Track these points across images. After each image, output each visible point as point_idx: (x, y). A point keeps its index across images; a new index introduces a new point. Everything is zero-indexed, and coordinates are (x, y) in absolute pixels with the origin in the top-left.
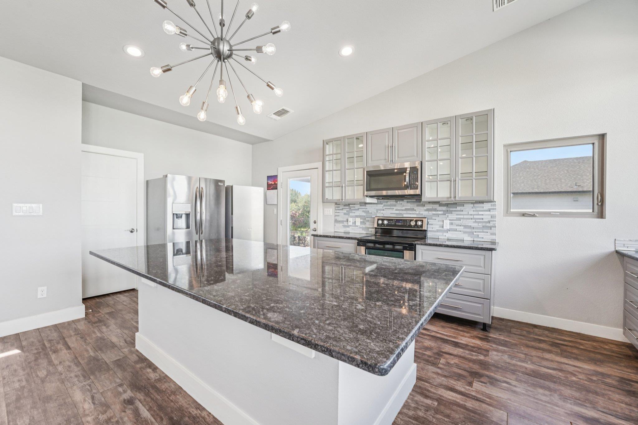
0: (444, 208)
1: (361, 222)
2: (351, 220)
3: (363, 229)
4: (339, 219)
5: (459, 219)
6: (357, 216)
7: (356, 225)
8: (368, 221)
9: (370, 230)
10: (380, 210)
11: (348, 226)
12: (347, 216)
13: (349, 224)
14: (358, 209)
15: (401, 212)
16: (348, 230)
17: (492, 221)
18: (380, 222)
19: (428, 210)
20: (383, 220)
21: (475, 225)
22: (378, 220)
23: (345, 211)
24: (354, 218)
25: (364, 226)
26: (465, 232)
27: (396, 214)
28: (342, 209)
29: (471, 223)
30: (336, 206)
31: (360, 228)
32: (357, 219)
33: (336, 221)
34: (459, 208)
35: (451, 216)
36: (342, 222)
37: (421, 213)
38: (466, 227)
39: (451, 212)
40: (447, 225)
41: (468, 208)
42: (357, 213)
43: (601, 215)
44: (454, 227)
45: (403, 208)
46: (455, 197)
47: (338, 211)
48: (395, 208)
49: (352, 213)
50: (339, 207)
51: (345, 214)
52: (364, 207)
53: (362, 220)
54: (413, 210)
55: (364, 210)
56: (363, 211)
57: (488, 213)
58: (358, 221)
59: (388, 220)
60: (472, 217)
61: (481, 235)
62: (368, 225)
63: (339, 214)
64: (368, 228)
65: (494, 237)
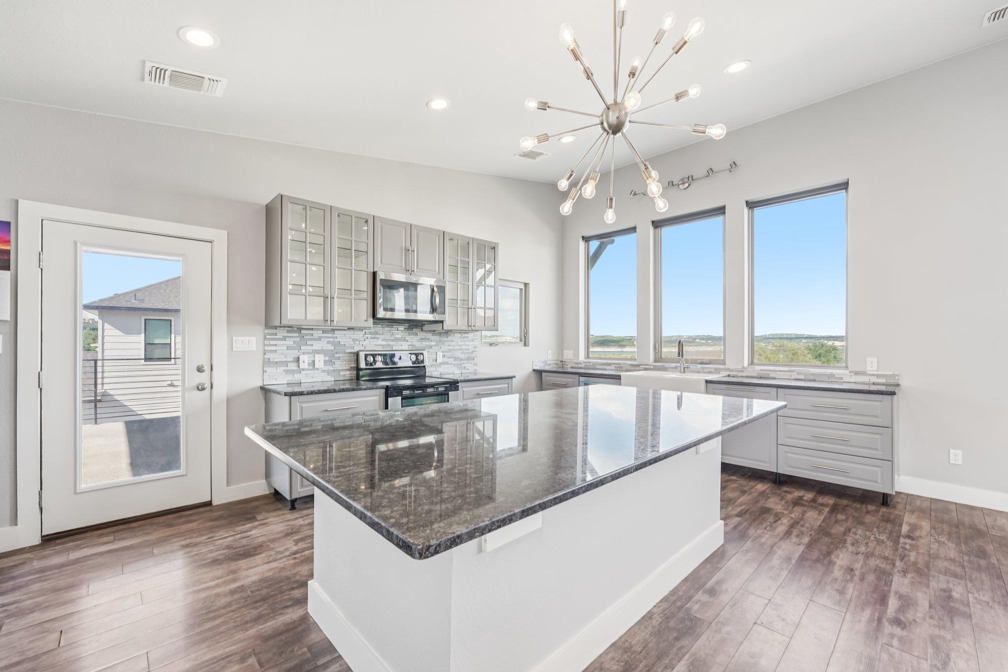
0: (437, 338)
1: (325, 361)
2: (305, 359)
3: (329, 373)
4: (274, 357)
5: (450, 351)
6: (318, 352)
7: (316, 366)
8: (339, 358)
9: (342, 373)
10: (359, 340)
11: (300, 371)
12: (295, 353)
13: (301, 367)
14: (320, 339)
15: (390, 343)
16: (297, 377)
17: (474, 351)
18: (371, 359)
19: (421, 340)
20: (374, 356)
21: (462, 356)
22: (366, 356)
23: (290, 342)
24: (312, 355)
25: (331, 368)
26: (454, 365)
27: (383, 346)
28: (284, 338)
29: (459, 354)
30: (267, 331)
31: (323, 371)
32: (317, 356)
33: (267, 362)
34: (454, 338)
35: (445, 348)
36: (285, 363)
37: (414, 343)
38: (455, 359)
39: (444, 343)
40: (440, 360)
41: (457, 339)
42: (317, 346)
43: (526, 344)
44: (446, 360)
47: (272, 342)
48: (381, 337)
49: (306, 344)
50: (276, 334)
51: (288, 348)
52: (330, 335)
53: (327, 358)
54: (405, 340)
55: (332, 340)
56: (328, 342)
57: (472, 343)
58: (320, 360)
59: (381, 355)
60: (460, 348)
62: (338, 365)
63: (274, 348)
64: (339, 371)
65: (475, 367)
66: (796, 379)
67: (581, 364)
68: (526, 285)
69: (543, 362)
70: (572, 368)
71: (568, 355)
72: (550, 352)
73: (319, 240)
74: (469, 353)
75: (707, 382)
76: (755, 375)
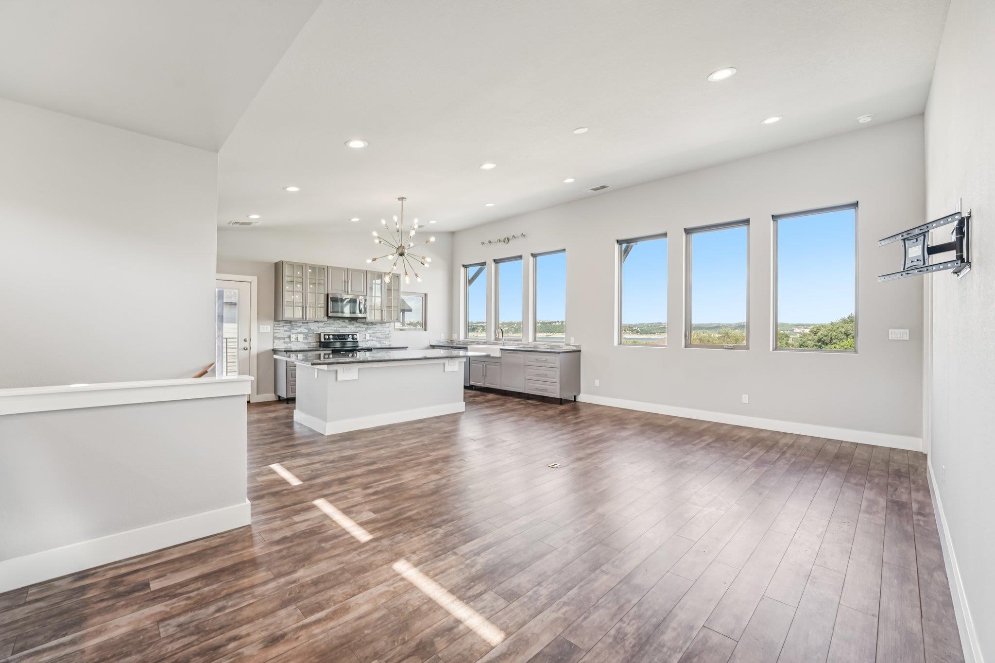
0: (366, 326)
1: (303, 338)
2: (293, 337)
3: (305, 343)
4: (278, 335)
5: (374, 333)
6: (300, 333)
7: (299, 340)
8: (311, 336)
9: (312, 344)
10: (321, 327)
11: (291, 342)
12: (288, 333)
13: (291, 340)
14: (301, 326)
15: (339, 329)
16: (289, 345)
17: (389, 334)
18: (327, 337)
19: (356, 327)
20: (329, 335)
21: (382, 336)
22: (324, 335)
23: (286, 328)
24: (296, 335)
25: (306, 341)
26: (377, 341)
27: (334, 330)
28: (283, 326)
29: (379, 335)
30: (275, 323)
31: (302, 343)
32: (299, 335)
33: (275, 338)
34: (374, 326)
35: (370, 331)
36: (284, 338)
37: (352, 329)
38: (377, 338)
39: (370, 329)
40: (368, 338)
41: (378, 327)
42: (299, 330)
43: (425, 330)
44: (371, 338)
45: (340, 326)
46: (384, 320)
47: (278, 328)
48: (333, 326)
49: (294, 329)
50: (279, 324)
51: (285, 331)
52: (306, 325)
53: (304, 336)
54: (346, 327)
55: (307, 327)
56: (305, 328)
57: (388, 329)
58: (301, 337)
59: (333, 335)
60: (380, 331)
61: (384, 342)
62: (310, 340)
63: (278, 331)
64: (310, 343)
65: (390, 343)
66: (547, 348)
67: (460, 342)
68: (426, 295)
69: (437, 341)
70: (456, 344)
71: (455, 337)
72: (442, 335)
73: (300, 280)
74: (387, 335)
75: (501, 349)
76: (533, 347)
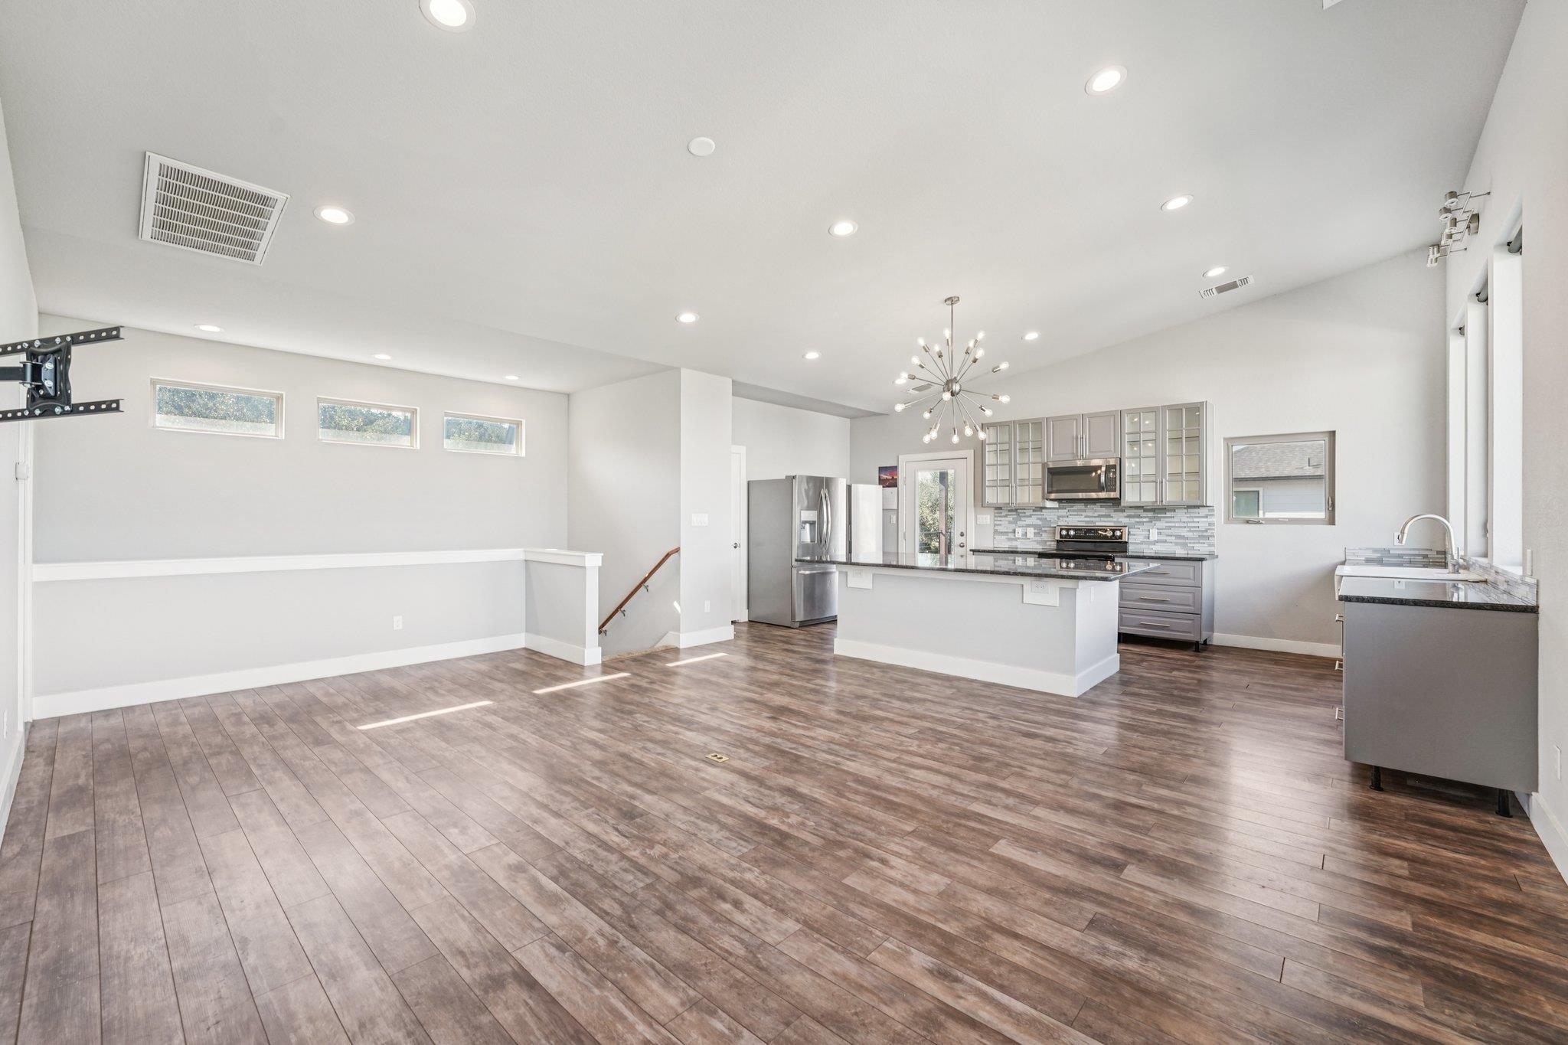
0: (1150, 514)
1: (1035, 533)
2: (1020, 532)
3: (1038, 542)
4: (1000, 529)
5: (1169, 528)
6: (1029, 526)
7: (1028, 537)
8: (1045, 531)
9: (1048, 543)
10: (1063, 517)
11: (1016, 539)
12: (1013, 526)
13: (1017, 536)
14: (1030, 516)
15: (1093, 519)
16: (1014, 543)
17: (1209, 529)
18: (1064, 533)
19: (1129, 516)
20: (1068, 530)
21: (1190, 534)
22: (1061, 529)
23: (1010, 519)
24: (1025, 528)
25: (1039, 538)
26: (1176, 544)
28: (1006, 516)
29: (1184, 533)
30: (996, 511)
31: (1035, 540)
32: (1028, 529)
33: (996, 532)
34: (1169, 514)
35: (1159, 524)
36: (1006, 533)
37: (1120, 520)
38: (1178, 537)
39: (1159, 519)
40: (1154, 536)
41: (1181, 515)
42: (1029, 521)
43: (1332, 521)
44: (1163, 537)
45: (1096, 514)
46: (1162, 501)
47: (999, 519)
48: (1084, 514)
49: (1021, 520)
50: (1001, 513)
51: (1010, 522)
52: (1039, 513)
53: (1036, 531)
54: (1109, 516)
55: (1040, 517)
56: (1038, 519)
57: (1206, 520)
58: (1031, 532)
59: (1075, 530)
60: (1186, 525)
61: (1197, 546)
62: (1045, 537)
63: (1000, 523)
64: (1046, 541)
65: (1212, 549)
68: (1332, 435)
74: (1202, 531)
